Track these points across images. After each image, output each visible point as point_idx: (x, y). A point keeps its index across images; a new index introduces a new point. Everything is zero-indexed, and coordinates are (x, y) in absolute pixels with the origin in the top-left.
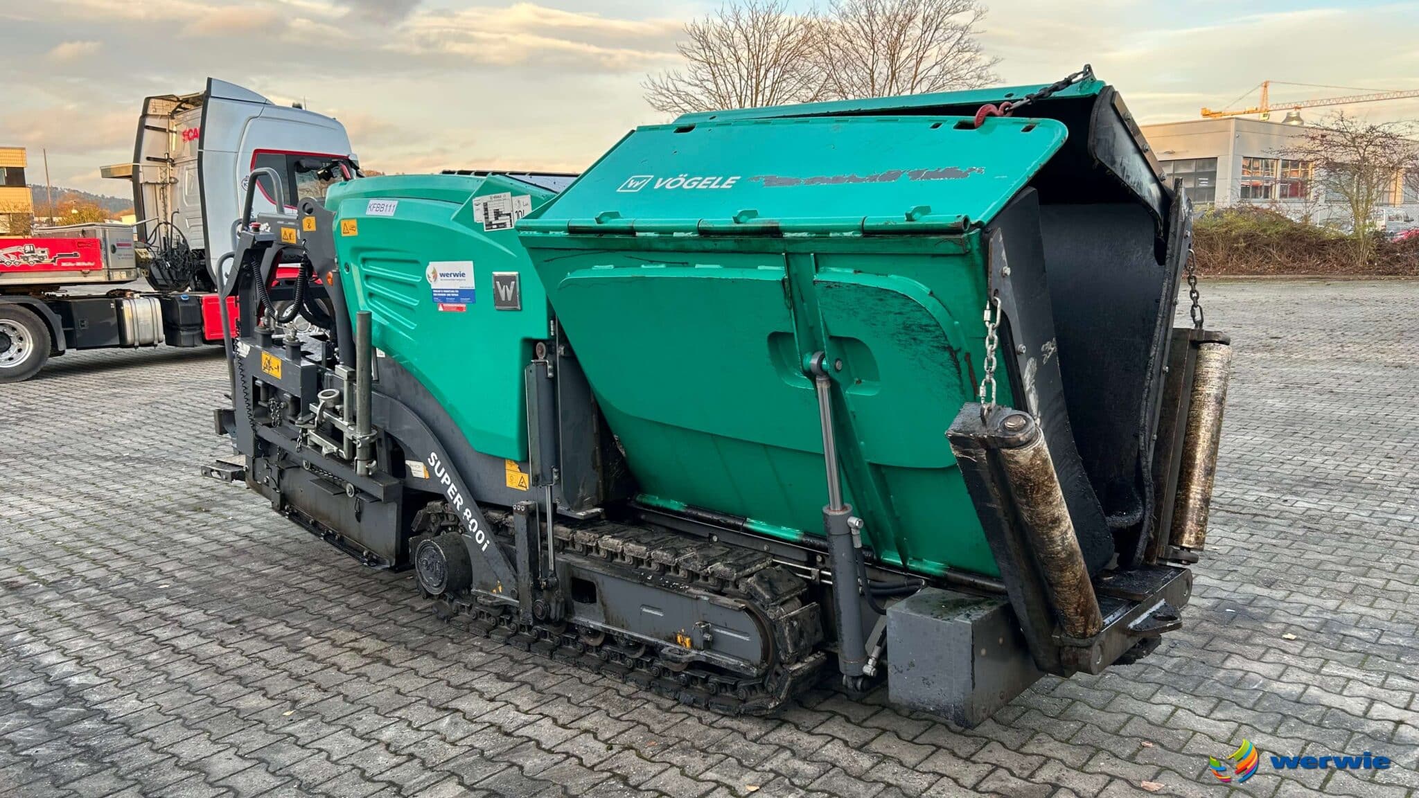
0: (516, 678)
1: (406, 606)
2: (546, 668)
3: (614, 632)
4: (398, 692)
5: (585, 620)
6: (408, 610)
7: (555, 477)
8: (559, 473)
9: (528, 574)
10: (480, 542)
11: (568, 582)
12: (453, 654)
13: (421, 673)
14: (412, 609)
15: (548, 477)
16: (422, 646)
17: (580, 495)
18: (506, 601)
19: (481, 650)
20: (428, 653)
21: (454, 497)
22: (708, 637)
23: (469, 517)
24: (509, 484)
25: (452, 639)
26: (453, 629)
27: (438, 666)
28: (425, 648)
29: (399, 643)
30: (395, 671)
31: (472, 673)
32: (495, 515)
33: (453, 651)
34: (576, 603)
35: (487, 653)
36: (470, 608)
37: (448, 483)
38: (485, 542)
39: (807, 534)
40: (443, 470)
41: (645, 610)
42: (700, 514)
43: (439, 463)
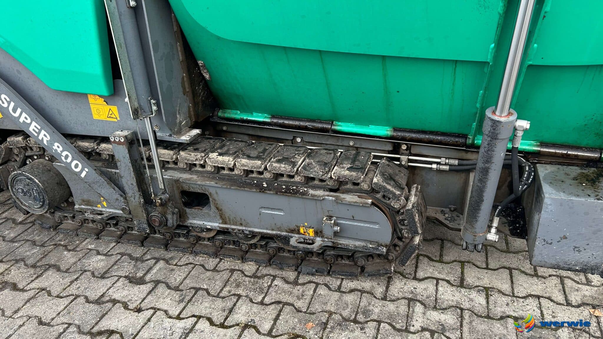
0: (148, 278)
1: (7, 219)
2: (167, 261)
3: (233, 229)
4: (41, 323)
5: (201, 223)
6: (10, 224)
7: (154, 108)
8: (158, 105)
9: (137, 194)
10: (78, 170)
11: (177, 195)
12: (75, 263)
13: (54, 293)
14: (14, 221)
15: (147, 109)
16: (41, 259)
17: (178, 121)
18: (113, 213)
19: (98, 253)
20: (50, 266)
21: (39, 133)
22: (337, 229)
23: (60, 150)
24: (95, 117)
25: (65, 246)
26: (61, 236)
27: (68, 280)
28: (44, 262)
29: (17, 261)
30: (26, 295)
31: (104, 282)
32: (86, 144)
33: (73, 260)
34: (188, 210)
35: (105, 255)
36: (74, 217)
37: (29, 121)
38: (82, 170)
39: (395, 130)
40: (19, 110)
41: (264, 211)
42: (286, 122)
43: (12, 104)
